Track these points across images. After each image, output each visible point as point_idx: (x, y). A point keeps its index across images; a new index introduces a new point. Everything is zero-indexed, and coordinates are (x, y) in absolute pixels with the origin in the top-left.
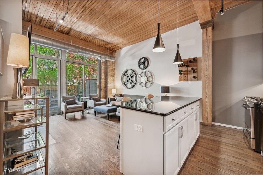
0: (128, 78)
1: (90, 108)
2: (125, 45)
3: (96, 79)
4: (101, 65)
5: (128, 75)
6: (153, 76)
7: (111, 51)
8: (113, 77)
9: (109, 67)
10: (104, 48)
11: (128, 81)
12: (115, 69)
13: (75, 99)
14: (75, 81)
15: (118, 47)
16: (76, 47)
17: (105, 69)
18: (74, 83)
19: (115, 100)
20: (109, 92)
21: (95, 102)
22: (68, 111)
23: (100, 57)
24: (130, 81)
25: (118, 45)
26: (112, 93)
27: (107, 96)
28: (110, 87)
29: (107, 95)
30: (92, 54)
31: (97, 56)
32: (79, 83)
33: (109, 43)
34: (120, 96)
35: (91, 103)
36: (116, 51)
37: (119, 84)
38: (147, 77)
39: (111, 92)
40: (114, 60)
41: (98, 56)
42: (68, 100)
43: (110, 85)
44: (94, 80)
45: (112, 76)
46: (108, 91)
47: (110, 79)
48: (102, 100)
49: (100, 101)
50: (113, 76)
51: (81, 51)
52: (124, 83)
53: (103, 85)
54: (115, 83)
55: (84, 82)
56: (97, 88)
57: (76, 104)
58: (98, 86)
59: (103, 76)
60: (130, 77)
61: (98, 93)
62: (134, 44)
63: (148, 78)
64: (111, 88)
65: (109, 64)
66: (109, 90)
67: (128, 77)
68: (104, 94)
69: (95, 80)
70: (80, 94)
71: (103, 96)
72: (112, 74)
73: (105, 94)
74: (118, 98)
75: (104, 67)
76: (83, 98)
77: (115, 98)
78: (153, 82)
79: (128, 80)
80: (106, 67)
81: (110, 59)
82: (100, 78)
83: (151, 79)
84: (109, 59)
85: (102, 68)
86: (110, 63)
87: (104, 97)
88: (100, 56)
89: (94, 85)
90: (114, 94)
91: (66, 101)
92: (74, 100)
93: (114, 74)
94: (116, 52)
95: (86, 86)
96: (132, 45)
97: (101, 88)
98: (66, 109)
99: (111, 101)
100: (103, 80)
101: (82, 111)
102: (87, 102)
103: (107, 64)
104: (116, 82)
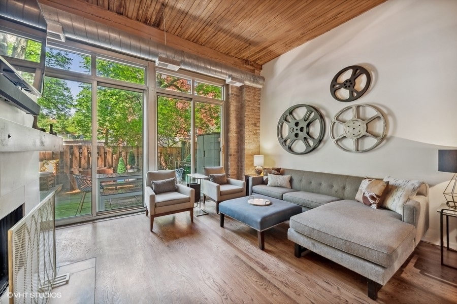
0: (299, 128)
1: (206, 198)
2: (290, 45)
3: (219, 134)
4: (230, 100)
5: (296, 121)
6: (390, 119)
7: (252, 65)
8: (255, 128)
9: (247, 104)
10: (237, 60)
11: (296, 135)
12: (259, 109)
13: (174, 180)
14: (177, 139)
15: (271, 51)
16: (176, 52)
17: (238, 109)
18: (175, 142)
19: (264, 183)
20: (246, 162)
21: (218, 188)
22: (157, 211)
23: (230, 76)
24: (302, 135)
25: (272, 48)
26: (255, 165)
27: (242, 172)
28: (249, 150)
29: (241, 169)
30: (212, 68)
31: (224, 73)
32: (184, 143)
33: (251, 43)
34: (276, 172)
35: (209, 189)
36: (261, 65)
37: (269, 143)
38: (366, 122)
39: (253, 161)
40: (261, 84)
41: (226, 74)
42: (160, 182)
43: (249, 146)
44: (213, 136)
45: (252, 124)
46: (246, 160)
47: (250, 133)
48: (232, 180)
49: (228, 183)
50: (255, 125)
51: (187, 60)
52: (285, 141)
53: (233, 146)
54: (259, 142)
55: (194, 140)
56: (221, 153)
57: (177, 190)
58: (222, 149)
59: (233, 126)
60: (303, 124)
61: (222, 166)
62: (316, 36)
63: (367, 124)
64: (250, 152)
65: (246, 97)
66: (246, 157)
67: (297, 124)
68: (235, 166)
69: (216, 135)
70: (185, 163)
71: (233, 171)
72: (252, 121)
73: (238, 166)
74: (271, 178)
75: (235, 104)
76: (192, 175)
77: (265, 178)
78: (389, 134)
79: (299, 132)
80: (239, 104)
81: (253, 82)
82: (227, 130)
83: (379, 128)
84: (250, 81)
85: (231, 106)
86: (249, 95)
87: (236, 173)
88: (230, 73)
89: (213, 147)
90: (260, 168)
91: (156, 184)
92: (173, 182)
93: (258, 120)
94: (261, 69)
95: (197, 148)
96: (308, 42)
97: (230, 153)
98: (154, 205)
99: (254, 184)
100: (233, 135)
101: (191, 209)
102: (200, 185)
103: (242, 98)
104: (261, 138)
